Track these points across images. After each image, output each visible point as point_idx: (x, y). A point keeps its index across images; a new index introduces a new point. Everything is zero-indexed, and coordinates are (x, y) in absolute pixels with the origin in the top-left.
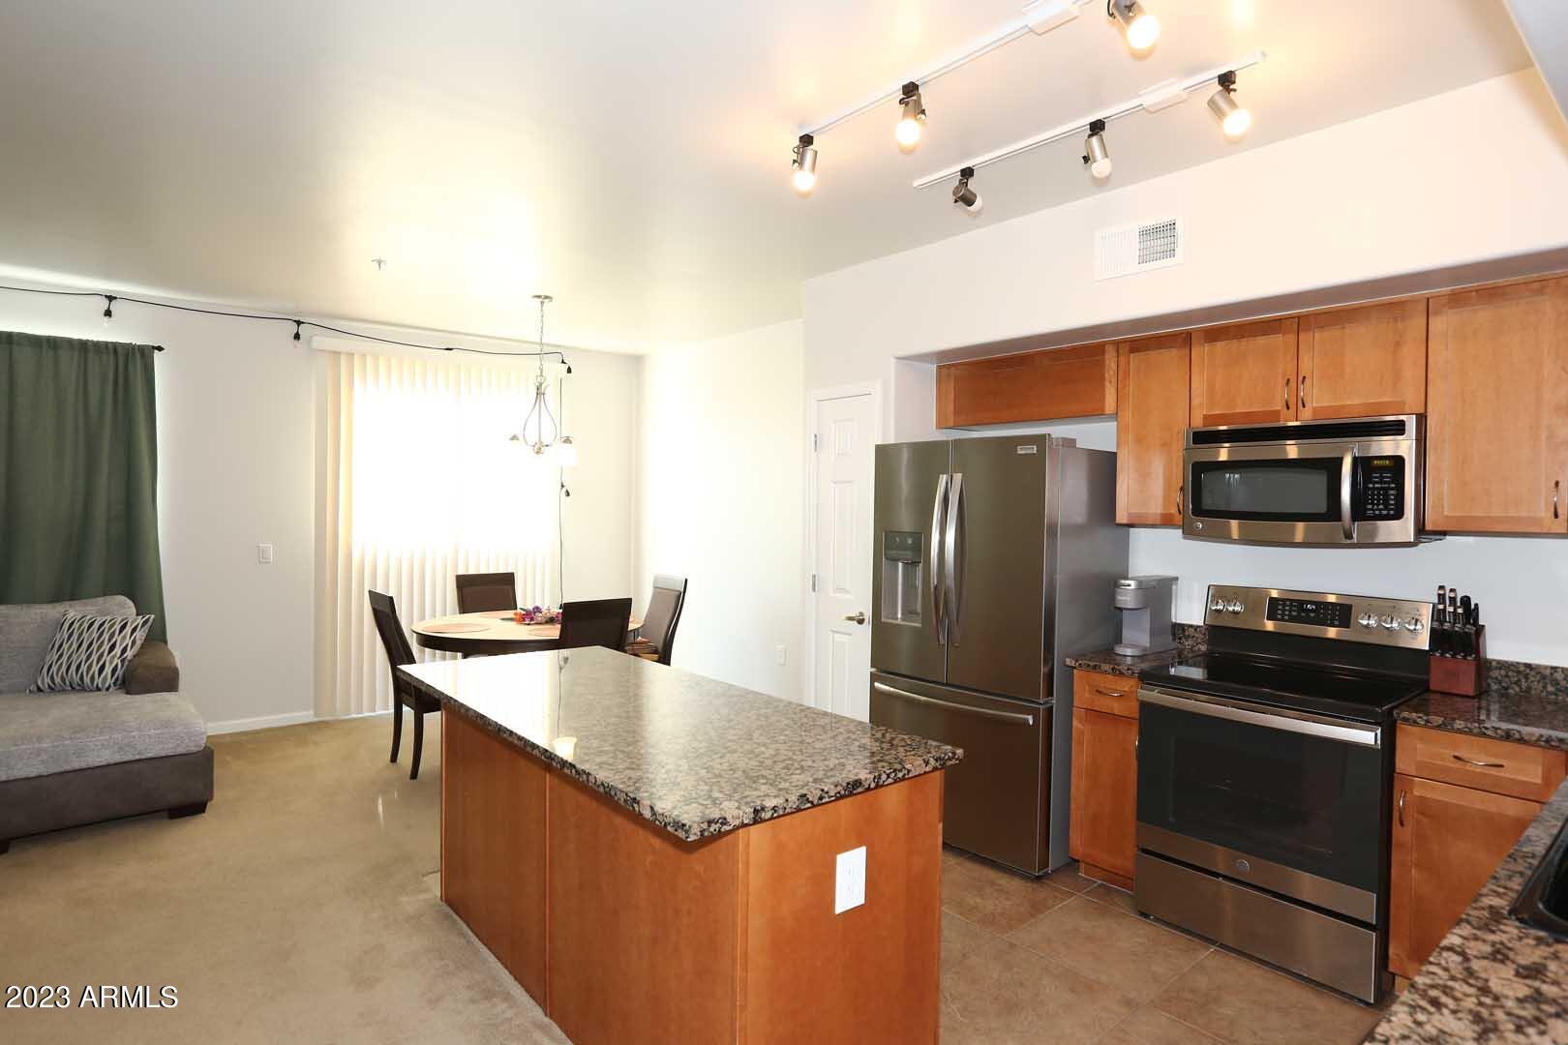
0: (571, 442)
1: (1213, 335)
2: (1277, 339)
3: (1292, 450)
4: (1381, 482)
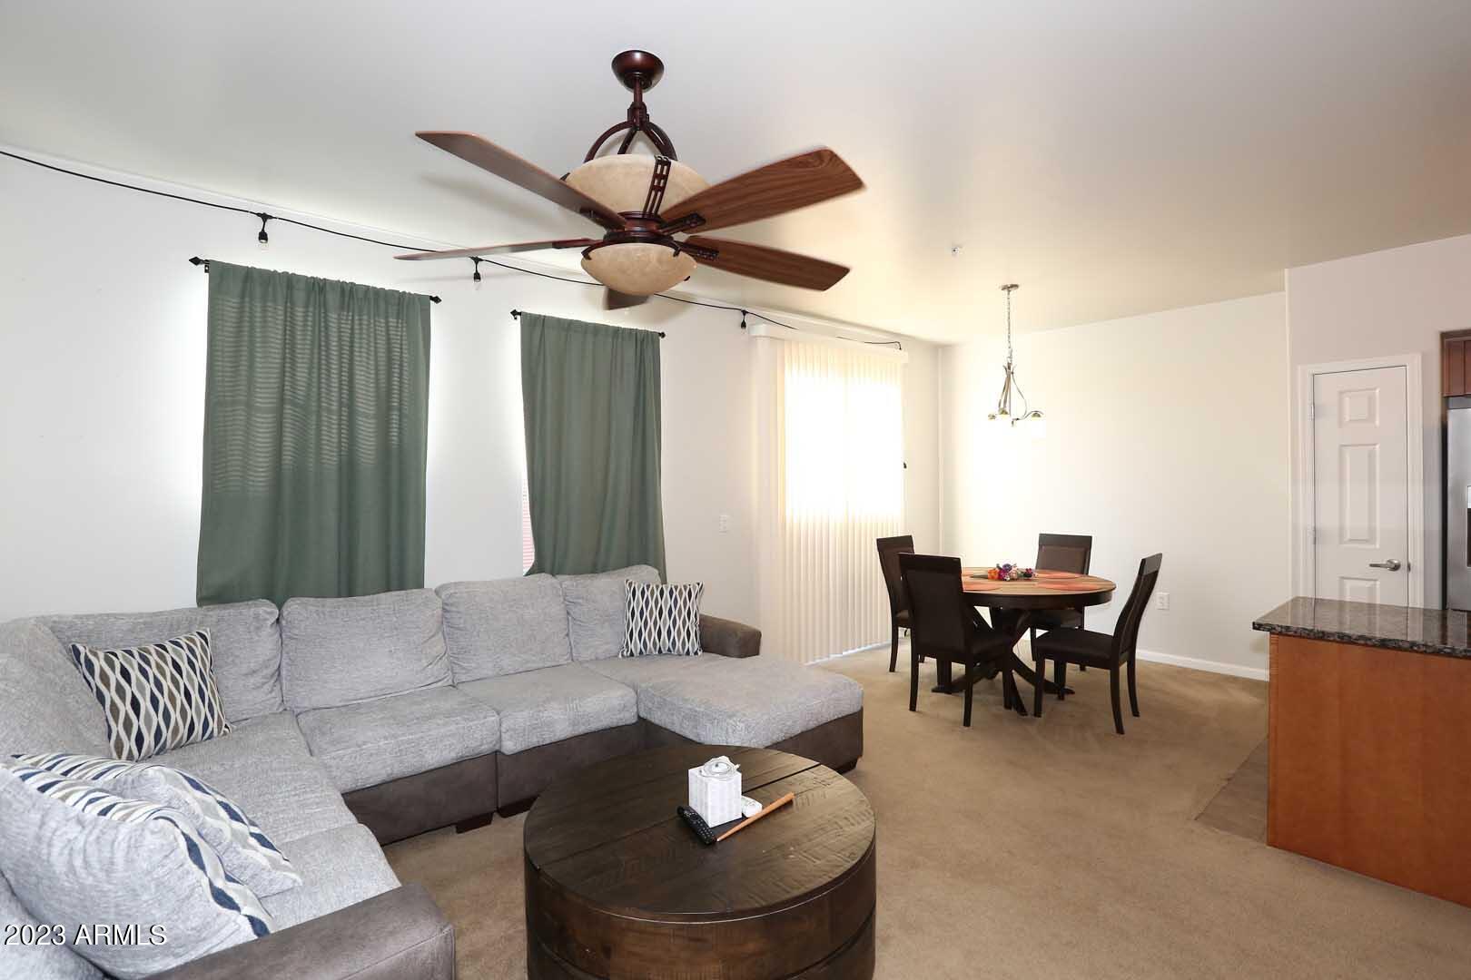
0: (1039, 416)
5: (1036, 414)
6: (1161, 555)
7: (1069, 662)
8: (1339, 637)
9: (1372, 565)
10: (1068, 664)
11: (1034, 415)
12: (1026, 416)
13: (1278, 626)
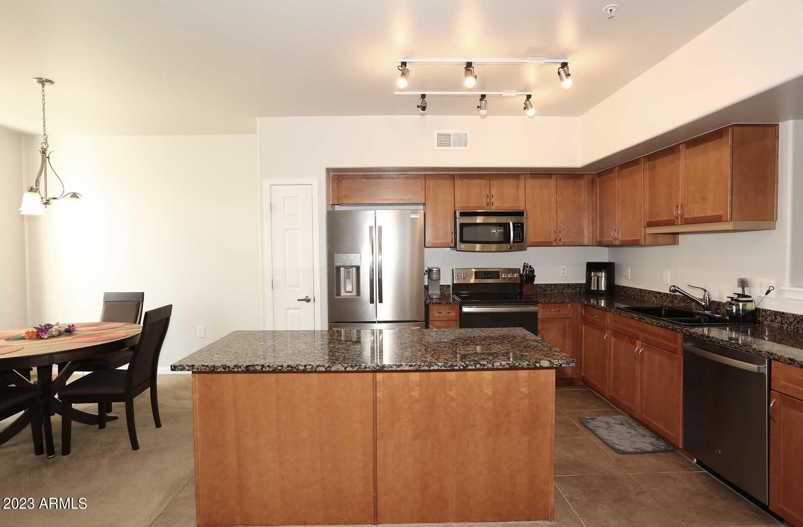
0: (78, 197)
1: (462, 177)
2: (483, 181)
3: (479, 220)
4: (518, 231)
5: (74, 195)
6: (171, 305)
7: (113, 402)
8: (223, 368)
9: (298, 300)
10: (113, 403)
11: (72, 196)
12: (63, 196)
13: (187, 365)
